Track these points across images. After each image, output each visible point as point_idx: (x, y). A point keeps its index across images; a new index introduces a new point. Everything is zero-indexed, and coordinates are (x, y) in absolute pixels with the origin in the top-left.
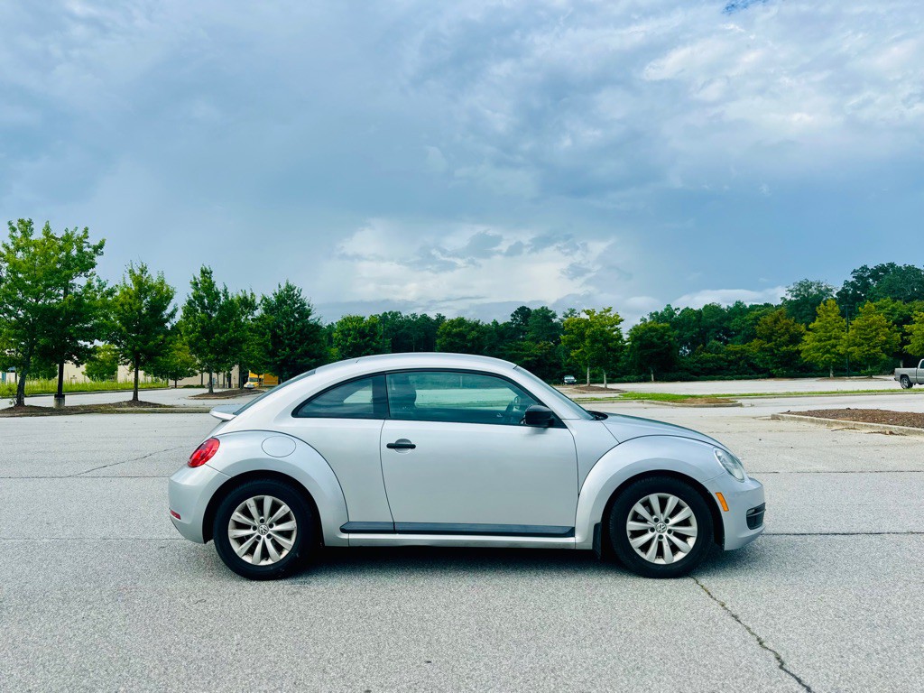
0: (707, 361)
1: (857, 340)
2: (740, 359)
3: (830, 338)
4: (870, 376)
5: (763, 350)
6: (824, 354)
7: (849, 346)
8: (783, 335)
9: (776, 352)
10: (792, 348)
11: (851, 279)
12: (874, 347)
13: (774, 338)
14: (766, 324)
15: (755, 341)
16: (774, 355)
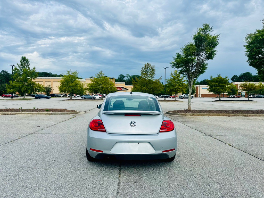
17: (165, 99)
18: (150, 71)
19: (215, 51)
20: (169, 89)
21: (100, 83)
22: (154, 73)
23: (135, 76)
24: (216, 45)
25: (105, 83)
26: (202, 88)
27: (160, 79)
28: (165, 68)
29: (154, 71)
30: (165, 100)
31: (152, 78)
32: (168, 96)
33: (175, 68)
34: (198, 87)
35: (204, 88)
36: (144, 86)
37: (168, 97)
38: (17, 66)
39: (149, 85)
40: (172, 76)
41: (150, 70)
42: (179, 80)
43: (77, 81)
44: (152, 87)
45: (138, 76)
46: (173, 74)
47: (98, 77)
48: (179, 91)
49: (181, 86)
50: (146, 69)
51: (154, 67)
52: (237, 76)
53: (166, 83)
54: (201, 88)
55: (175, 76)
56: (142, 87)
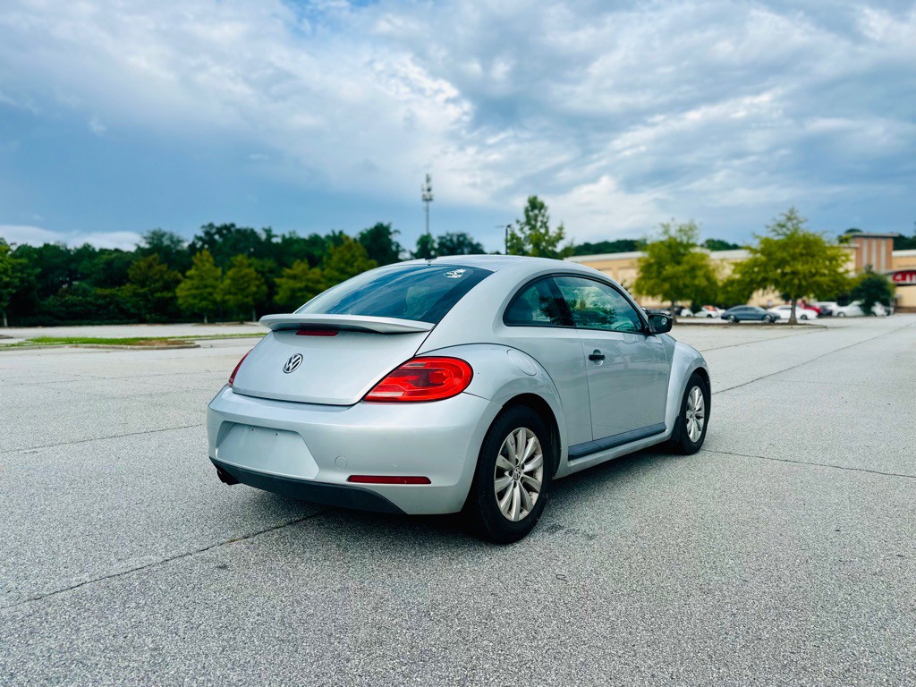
0: (74, 305)
1: (233, 290)
2: (110, 303)
3: (206, 286)
4: (242, 322)
5: (136, 295)
6: (201, 300)
7: (225, 294)
8: (156, 281)
9: (150, 297)
10: (167, 295)
11: (201, 234)
12: (247, 296)
13: (148, 283)
14: (140, 269)
15: (128, 285)
16: (148, 300)
21: (780, 255)
25: (802, 255)
38: (516, 228)
43: (693, 255)
47: (779, 234)
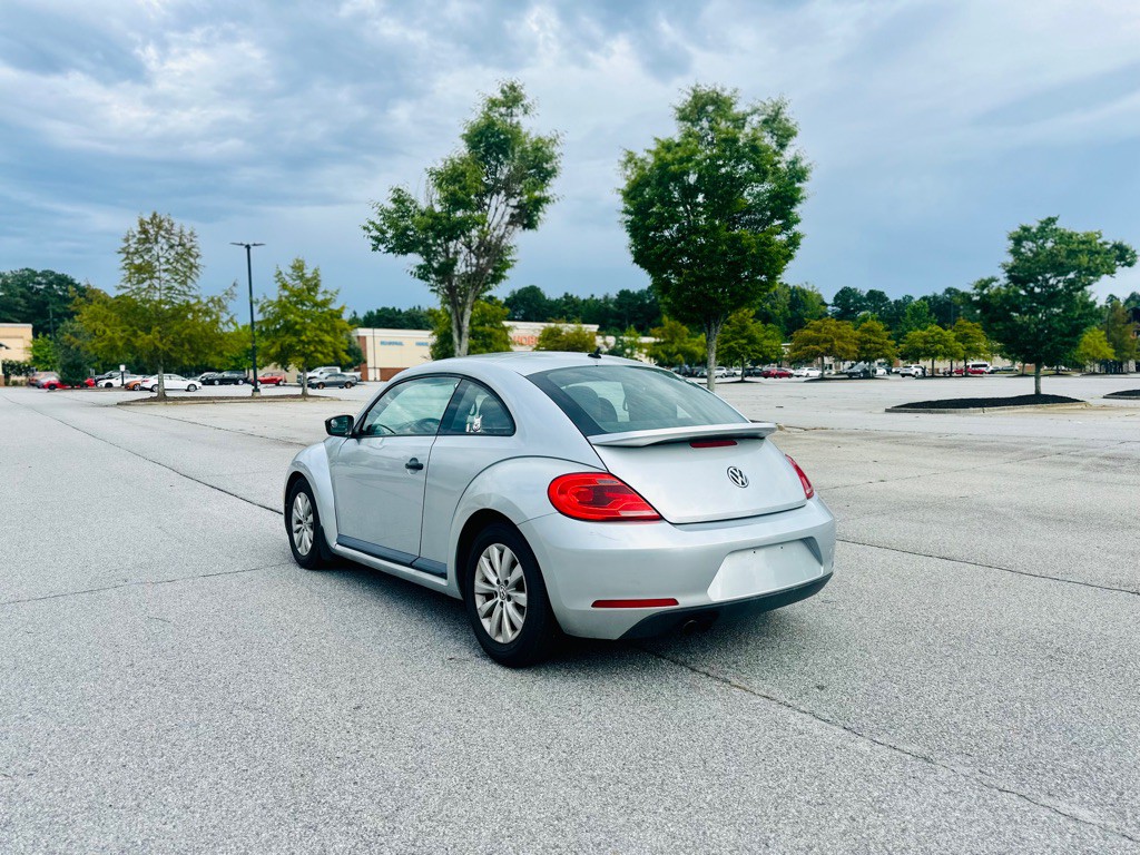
17: (256, 390)
18: (173, 253)
19: (546, 200)
20: (274, 343)
22: (192, 266)
23: (34, 273)
24: (551, 174)
26: (382, 343)
27: (230, 294)
28: (248, 247)
29: (191, 255)
30: (257, 394)
31: (186, 289)
32: (235, 375)
33: (388, 252)
34: (365, 338)
35: (390, 343)
36: (148, 330)
37: (237, 383)
39: (173, 322)
40: (284, 287)
41: (172, 247)
42: (316, 305)
44: (191, 335)
45: (52, 273)
46: (287, 278)
48: (322, 353)
49: (327, 332)
50: (147, 240)
51: (192, 234)
52: (499, 299)
53: (258, 317)
54: (378, 341)
55: (298, 284)
56: (135, 333)
